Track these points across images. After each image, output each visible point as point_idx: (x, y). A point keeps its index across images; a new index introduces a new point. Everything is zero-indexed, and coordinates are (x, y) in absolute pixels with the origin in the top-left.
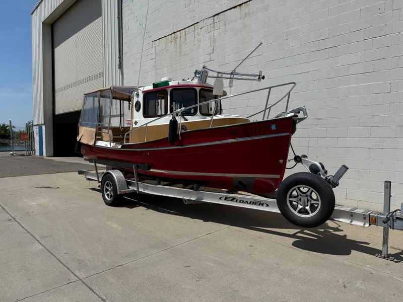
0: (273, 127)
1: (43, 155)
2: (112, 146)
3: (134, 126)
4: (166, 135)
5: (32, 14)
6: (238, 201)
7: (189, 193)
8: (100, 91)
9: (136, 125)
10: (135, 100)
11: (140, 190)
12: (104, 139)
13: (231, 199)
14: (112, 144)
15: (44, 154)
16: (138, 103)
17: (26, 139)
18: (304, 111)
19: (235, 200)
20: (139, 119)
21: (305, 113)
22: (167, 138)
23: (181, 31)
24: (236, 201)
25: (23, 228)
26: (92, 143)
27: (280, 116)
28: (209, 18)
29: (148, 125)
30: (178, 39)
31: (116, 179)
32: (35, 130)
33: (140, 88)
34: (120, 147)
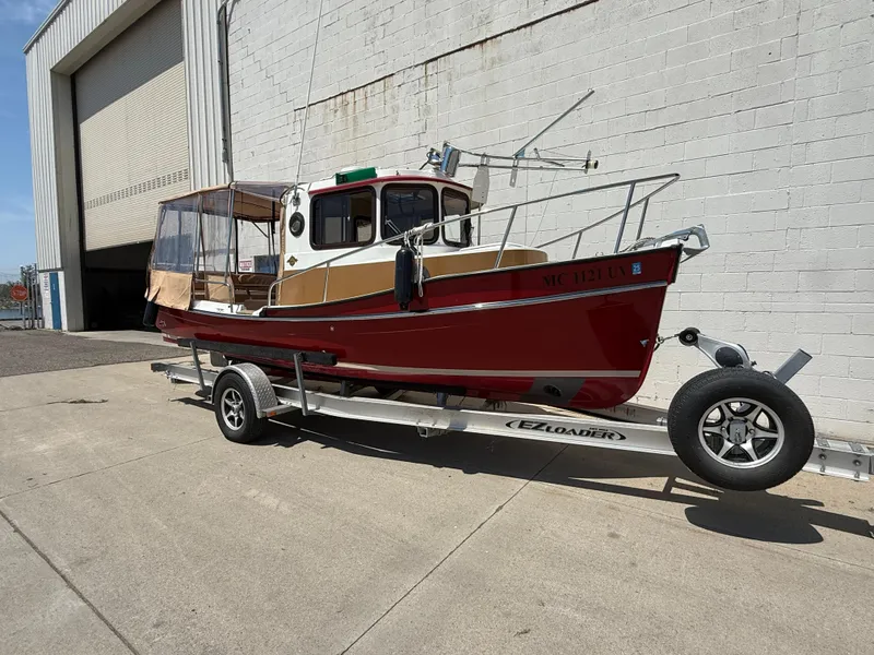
0: (637, 269)
1: (61, 328)
2: (235, 310)
3: (288, 267)
4: (388, 284)
5: (27, 52)
6: (552, 429)
7: (431, 414)
8: (202, 193)
9: (292, 265)
10: (290, 211)
11: (310, 407)
12: (211, 297)
13: (534, 425)
14: (235, 307)
15: (65, 327)
16: (297, 218)
17: (22, 298)
18: (701, 234)
19: (545, 428)
20: (300, 253)
21: (704, 240)
22: (392, 292)
23: (357, 91)
24: (548, 430)
25: (17, 530)
26: (184, 306)
27: (641, 246)
28: (416, 66)
29: (332, 264)
30: (351, 105)
31: (251, 384)
32: (43, 280)
33: (301, 186)
34: (256, 313)
